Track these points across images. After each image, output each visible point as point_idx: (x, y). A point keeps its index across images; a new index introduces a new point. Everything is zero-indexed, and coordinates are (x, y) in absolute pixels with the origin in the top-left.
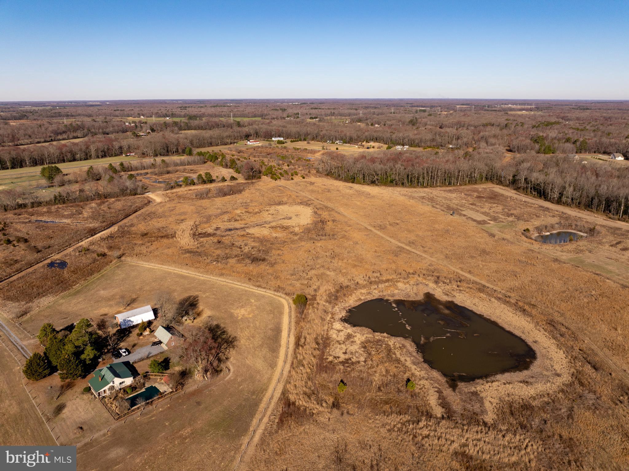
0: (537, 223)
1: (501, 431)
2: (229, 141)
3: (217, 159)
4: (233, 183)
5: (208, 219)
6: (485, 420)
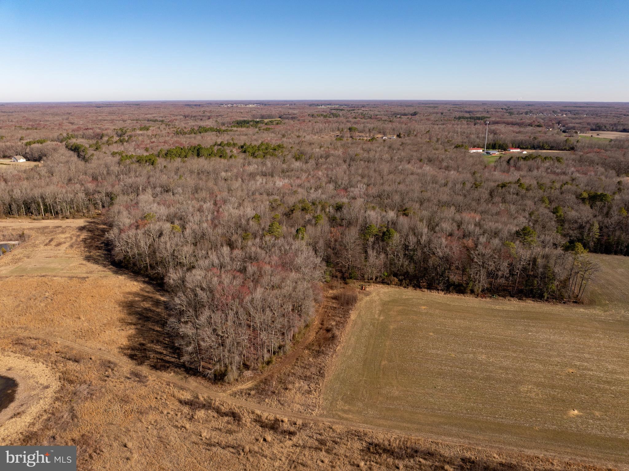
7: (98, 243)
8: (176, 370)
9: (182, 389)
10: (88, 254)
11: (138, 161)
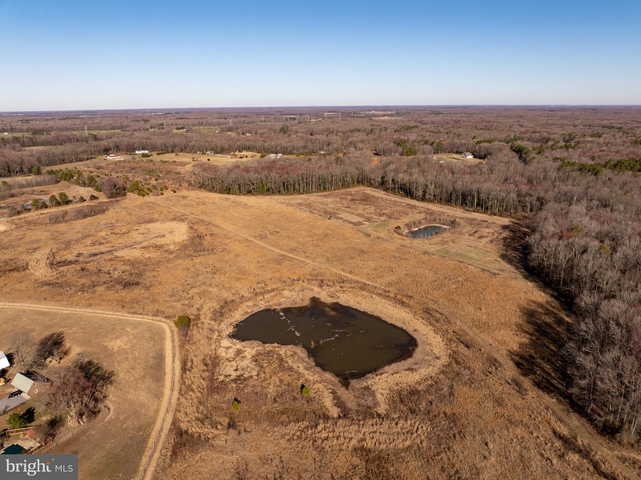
0: (406, 220)
1: (394, 419)
2: (85, 156)
3: (73, 177)
4: (94, 203)
5: (68, 245)
6: (378, 412)
7: (516, 245)
8: (560, 398)
9: (561, 421)
10: (505, 252)
11: (580, 170)
